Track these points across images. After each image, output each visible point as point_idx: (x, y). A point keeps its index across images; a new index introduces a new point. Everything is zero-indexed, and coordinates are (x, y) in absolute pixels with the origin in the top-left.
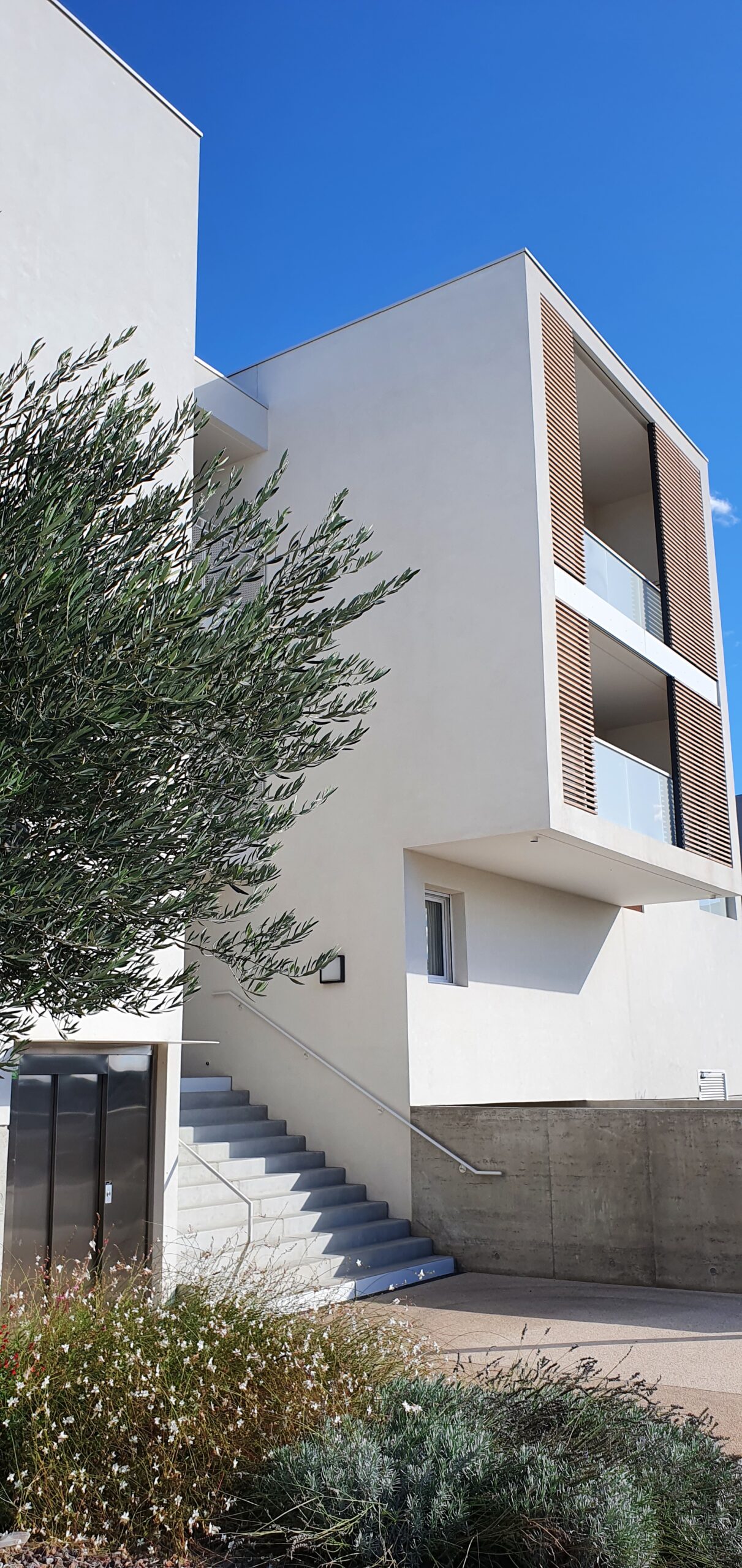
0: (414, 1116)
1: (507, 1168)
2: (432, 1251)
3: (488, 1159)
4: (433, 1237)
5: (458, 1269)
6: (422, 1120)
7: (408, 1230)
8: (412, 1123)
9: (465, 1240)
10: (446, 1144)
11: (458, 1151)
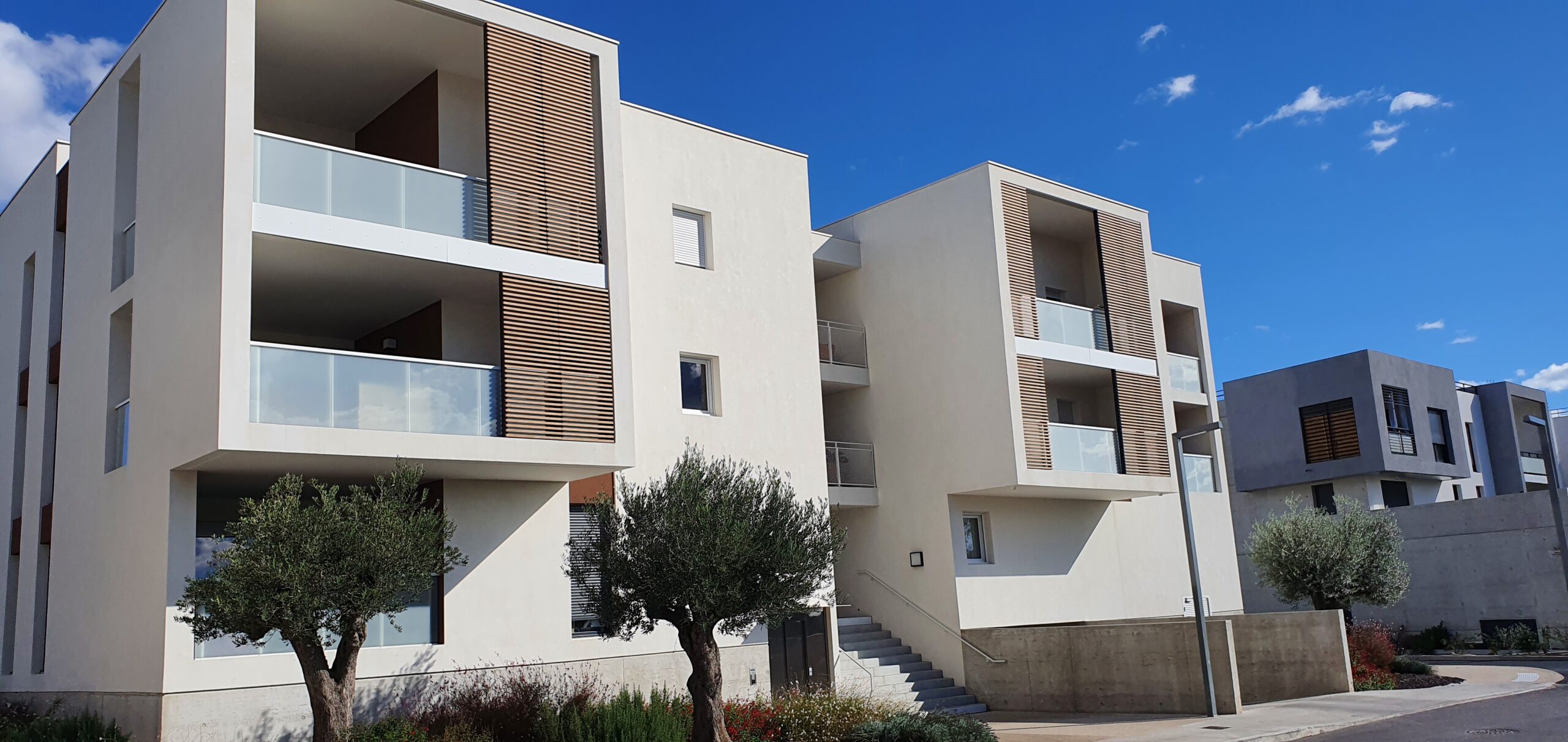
0: (963, 635)
1: (1007, 658)
2: (976, 701)
3: (999, 654)
4: (976, 695)
5: (988, 709)
6: (966, 636)
7: (963, 691)
8: (962, 638)
9: (991, 695)
10: (979, 648)
11: (985, 650)
